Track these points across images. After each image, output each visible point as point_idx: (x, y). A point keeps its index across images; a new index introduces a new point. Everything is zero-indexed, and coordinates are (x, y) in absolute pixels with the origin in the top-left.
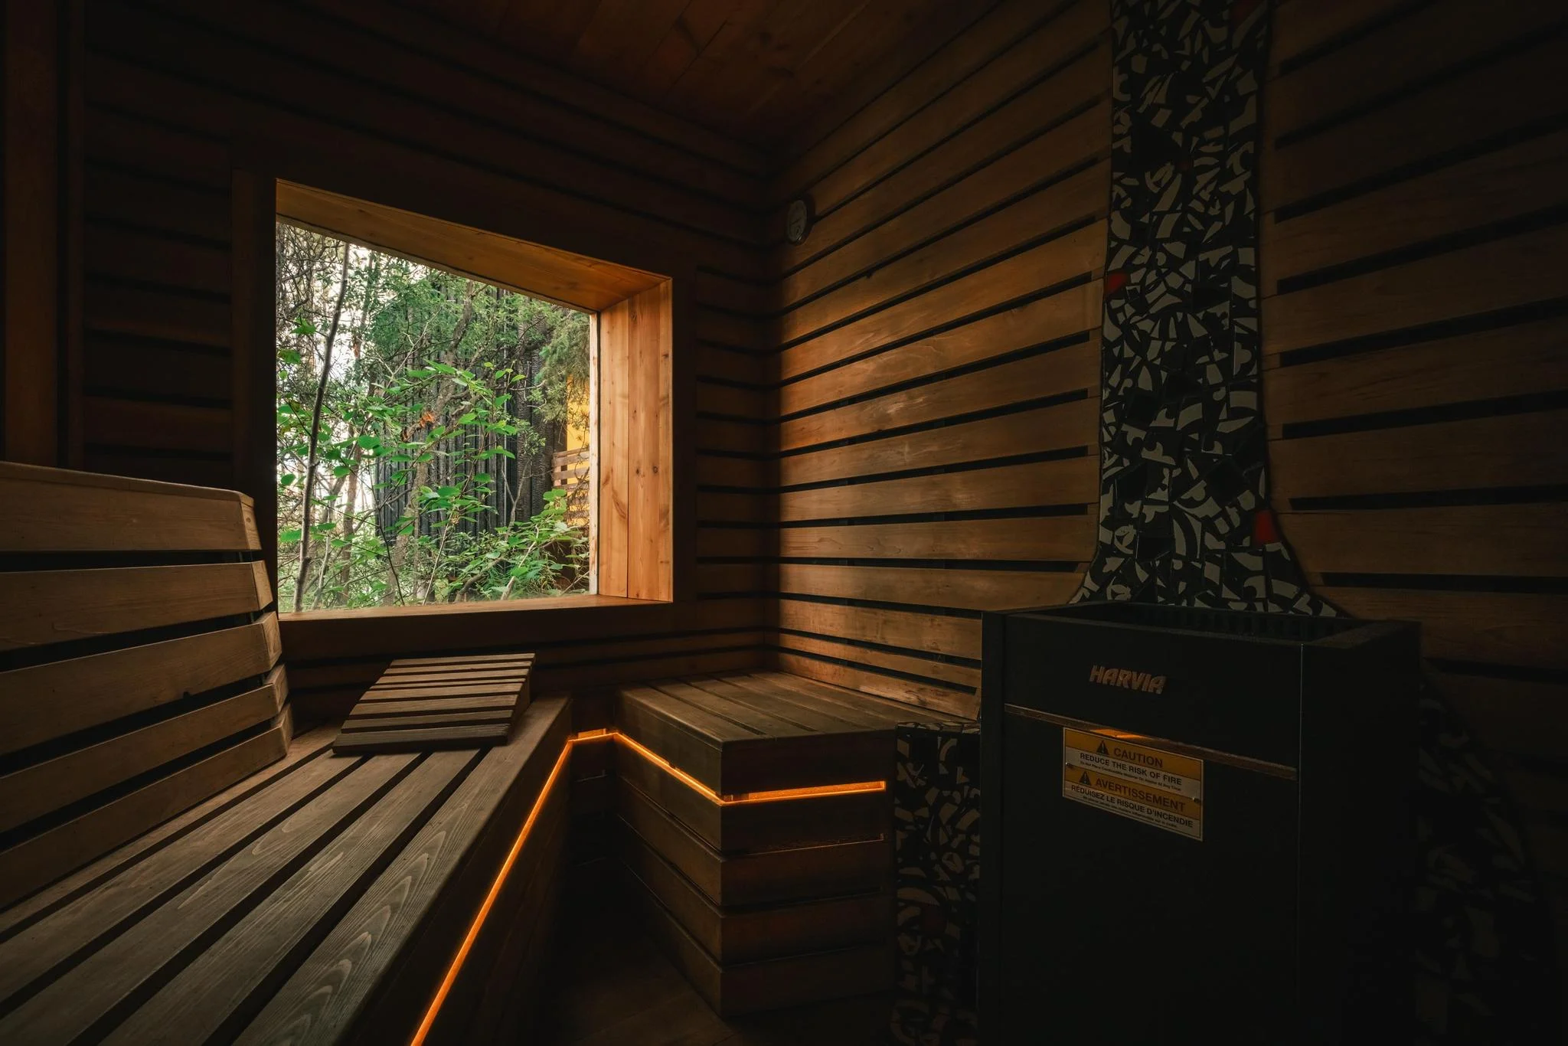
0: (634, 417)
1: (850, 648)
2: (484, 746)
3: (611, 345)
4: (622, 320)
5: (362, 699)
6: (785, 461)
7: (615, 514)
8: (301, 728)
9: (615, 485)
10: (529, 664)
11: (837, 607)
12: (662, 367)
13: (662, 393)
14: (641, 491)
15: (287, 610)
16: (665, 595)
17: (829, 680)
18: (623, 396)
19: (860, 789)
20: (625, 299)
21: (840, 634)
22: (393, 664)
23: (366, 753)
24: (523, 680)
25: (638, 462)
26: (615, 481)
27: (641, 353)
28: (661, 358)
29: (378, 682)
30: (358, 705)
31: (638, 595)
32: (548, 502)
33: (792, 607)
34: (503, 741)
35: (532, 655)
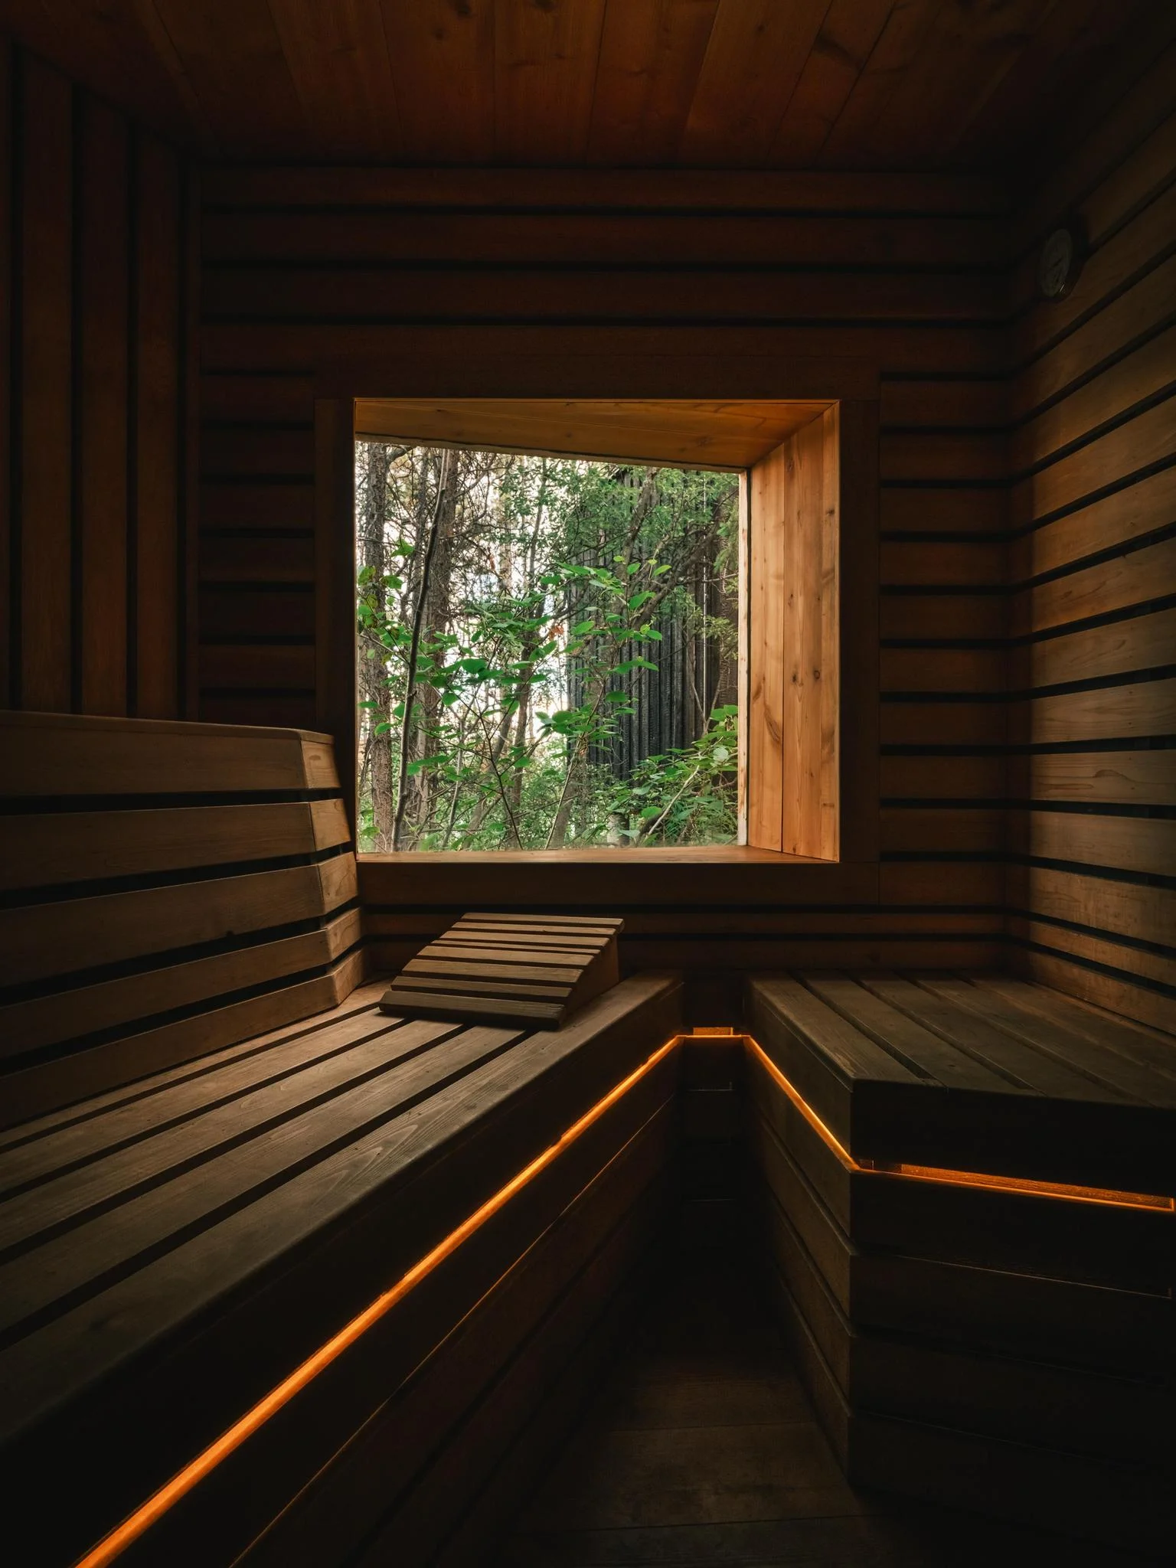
0: (790, 604)
1: (1149, 957)
2: (529, 1027)
3: (764, 509)
4: (776, 472)
5: (420, 954)
6: (1040, 647)
7: (768, 738)
8: (368, 977)
9: (768, 699)
10: (611, 931)
11: (1126, 887)
12: (826, 529)
13: (826, 566)
14: (798, 705)
15: (368, 849)
16: (829, 852)
17: (1110, 1004)
18: (778, 577)
19: (1122, 1201)
20: (781, 444)
21: (1130, 933)
22: (465, 917)
23: (408, 1014)
24: (596, 951)
25: (796, 666)
26: (768, 695)
27: (799, 513)
28: (825, 516)
29: (442, 937)
30: (413, 960)
31: (794, 850)
32: (718, 723)
33: (1050, 881)
34: (552, 1025)
35: (618, 921)
